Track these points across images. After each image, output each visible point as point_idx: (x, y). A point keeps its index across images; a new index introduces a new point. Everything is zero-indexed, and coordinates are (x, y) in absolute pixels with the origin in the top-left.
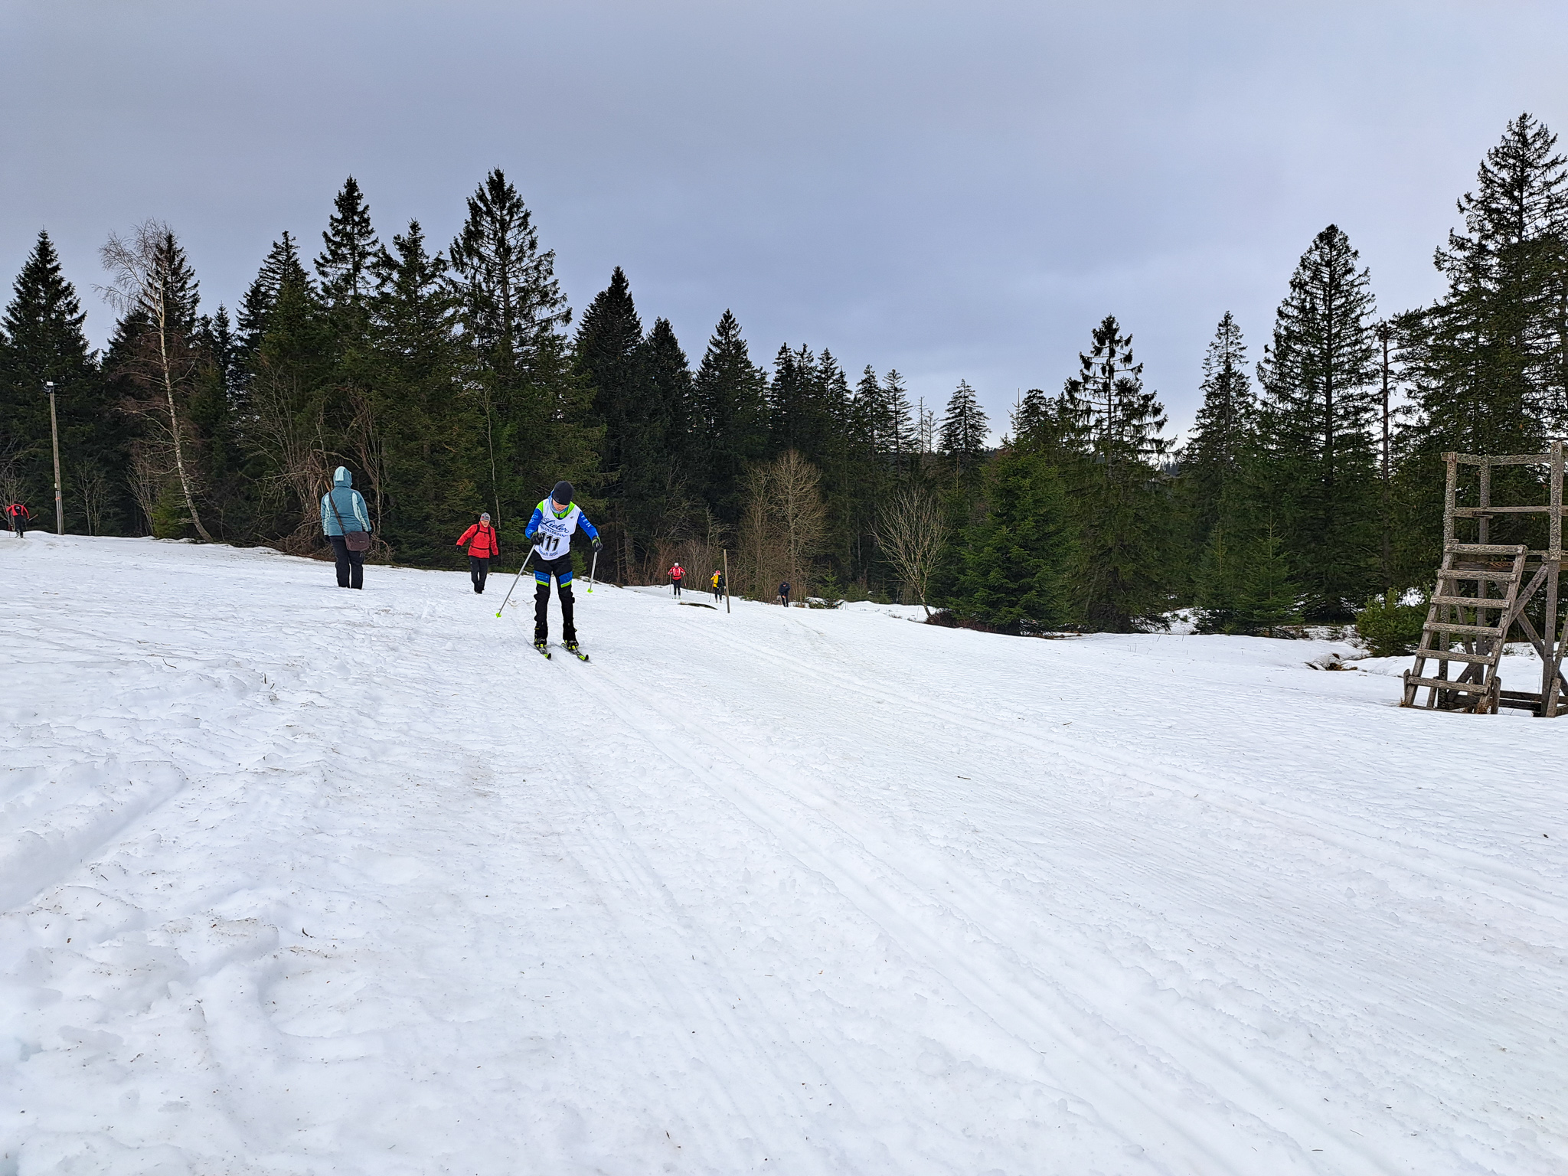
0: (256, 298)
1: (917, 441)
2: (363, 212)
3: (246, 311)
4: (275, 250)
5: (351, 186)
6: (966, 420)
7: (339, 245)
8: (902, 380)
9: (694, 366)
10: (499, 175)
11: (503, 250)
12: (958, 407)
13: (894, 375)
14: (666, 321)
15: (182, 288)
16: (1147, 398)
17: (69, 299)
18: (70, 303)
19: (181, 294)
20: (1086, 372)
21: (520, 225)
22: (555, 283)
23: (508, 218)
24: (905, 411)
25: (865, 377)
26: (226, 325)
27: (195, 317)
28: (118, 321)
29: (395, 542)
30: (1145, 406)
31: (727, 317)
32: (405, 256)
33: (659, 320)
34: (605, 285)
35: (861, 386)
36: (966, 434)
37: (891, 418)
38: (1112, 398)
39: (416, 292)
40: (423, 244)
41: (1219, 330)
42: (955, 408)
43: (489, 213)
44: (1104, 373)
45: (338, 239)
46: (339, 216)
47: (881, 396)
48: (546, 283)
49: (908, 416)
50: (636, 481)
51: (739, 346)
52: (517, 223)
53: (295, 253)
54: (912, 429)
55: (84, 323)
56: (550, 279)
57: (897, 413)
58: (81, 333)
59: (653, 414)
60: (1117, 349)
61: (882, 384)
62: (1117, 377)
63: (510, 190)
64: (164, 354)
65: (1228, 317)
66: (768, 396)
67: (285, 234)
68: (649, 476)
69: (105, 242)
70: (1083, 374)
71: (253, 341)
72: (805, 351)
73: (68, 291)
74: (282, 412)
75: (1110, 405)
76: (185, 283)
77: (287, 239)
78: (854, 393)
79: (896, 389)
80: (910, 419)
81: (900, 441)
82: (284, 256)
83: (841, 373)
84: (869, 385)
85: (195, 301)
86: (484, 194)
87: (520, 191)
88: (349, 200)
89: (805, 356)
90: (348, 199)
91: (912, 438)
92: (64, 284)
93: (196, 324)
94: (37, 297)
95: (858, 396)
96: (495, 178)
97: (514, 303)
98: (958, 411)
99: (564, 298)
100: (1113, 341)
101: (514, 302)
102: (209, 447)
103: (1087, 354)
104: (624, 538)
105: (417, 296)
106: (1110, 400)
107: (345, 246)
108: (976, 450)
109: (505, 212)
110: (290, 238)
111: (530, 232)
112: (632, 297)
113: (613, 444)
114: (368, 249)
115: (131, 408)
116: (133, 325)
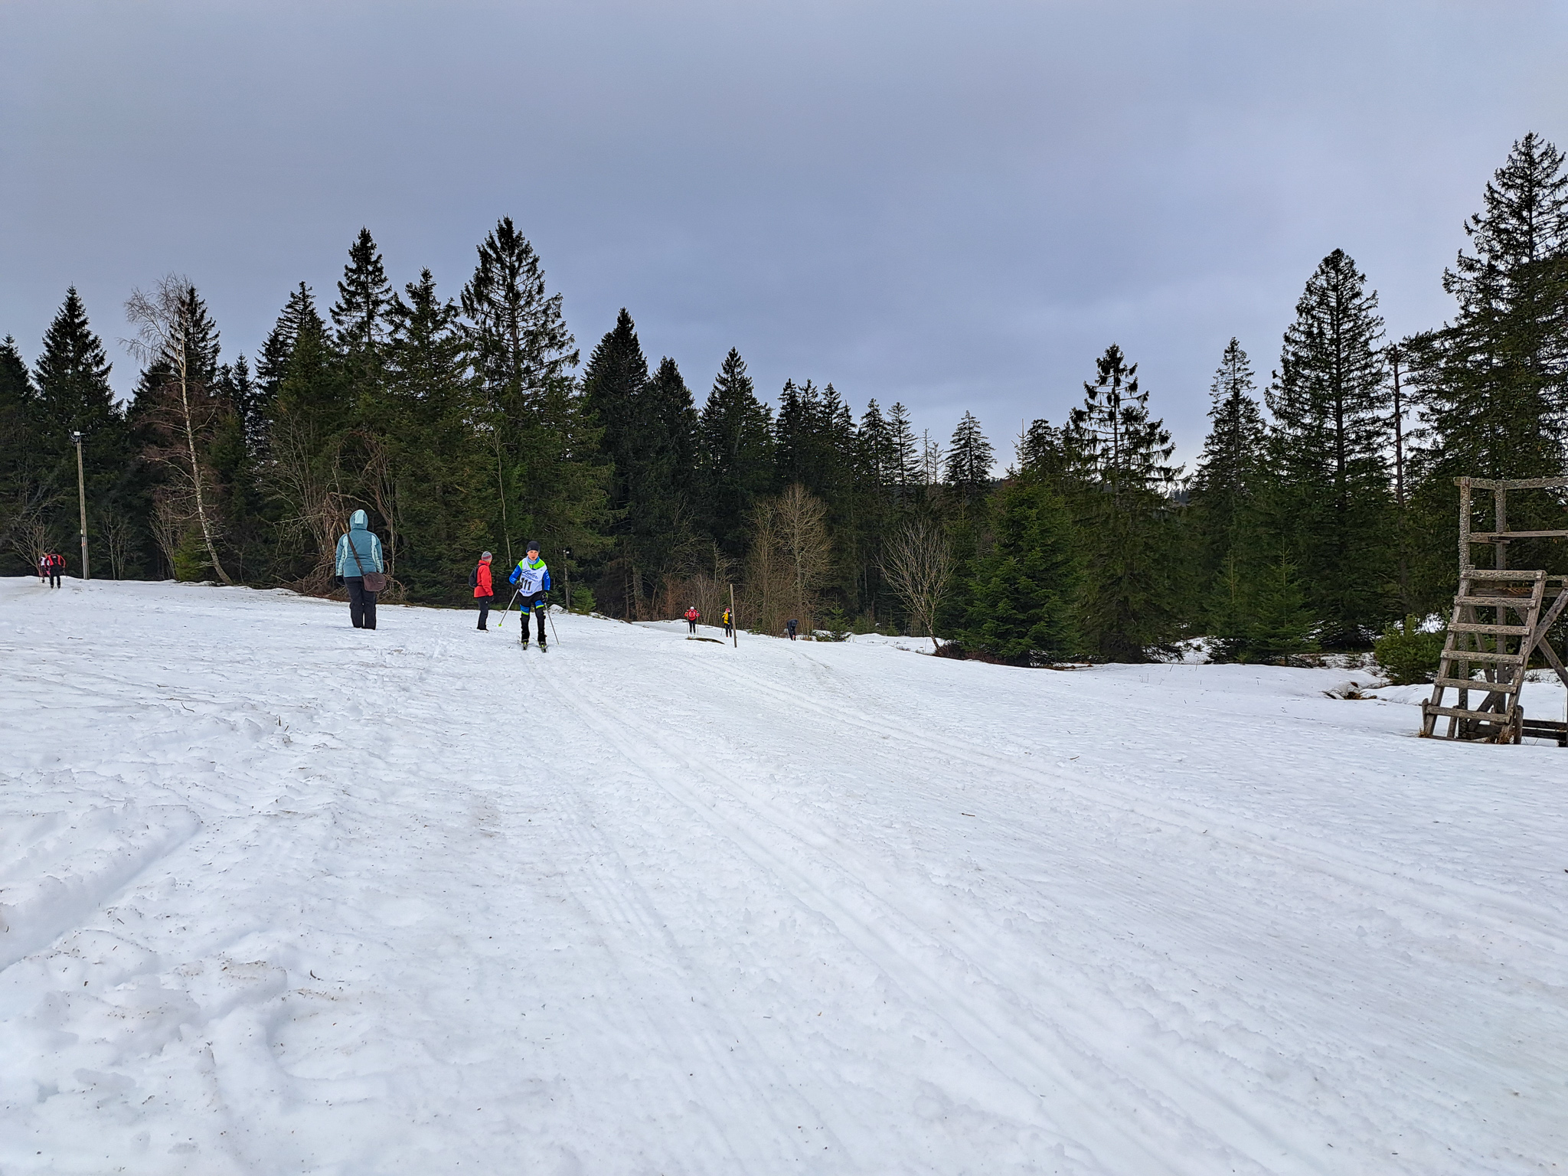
0: (274, 347)
1: (922, 473)
2: (376, 262)
3: (264, 360)
4: (292, 300)
5: (365, 237)
6: (971, 451)
7: (354, 294)
8: (906, 413)
9: (700, 403)
10: (508, 223)
11: (513, 295)
12: (963, 439)
13: (898, 408)
14: (671, 360)
15: (203, 339)
16: (1153, 426)
17: (96, 351)
18: (97, 355)
19: (202, 345)
20: (1091, 401)
21: (528, 271)
22: (562, 325)
23: (517, 264)
24: (910, 443)
25: (869, 410)
26: (246, 374)
27: (216, 366)
28: (142, 371)
29: (408, 581)
30: (1152, 434)
31: (733, 355)
32: (417, 303)
33: (664, 359)
34: (612, 326)
35: (865, 420)
36: (971, 465)
37: (896, 451)
38: (1118, 426)
39: (428, 338)
40: (435, 292)
41: (1226, 356)
42: (960, 440)
43: (499, 260)
44: (1110, 401)
45: (352, 288)
46: (354, 266)
47: (885, 429)
48: (554, 326)
49: (913, 448)
50: (643, 517)
51: (744, 383)
52: (526, 268)
53: (311, 303)
54: (917, 462)
55: (110, 374)
56: (558, 322)
57: (902, 445)
58: (107, 384)
59: (662, 450)
60: (1122, 378)
61: (886, 417)
62: (1123, 405)
63: (519, 237)
64: (185, 402)
65: (1234, 343)
66: (773, 431)
67: (302, 284)
68: (657, 511)
69: (129, 296)
70: (1088, 404)
71: (272, 388)
72: (809, 386)
73: (95, 344)
74: (299, 456)
75: (1116, 434)
76: (206, 333)
77: (304, 289)
78: (859, 426)
79: (901, 422)
80: (915, 451)
81: (906, 473)
82: (301, 306)
83: (846, 407)
84: (873, 419)
85: (216, 351)
86: (493, 242)
87: (527, 238)
88: (363, 251)
89: (809, 392)
90: (361, 249)
91: (917, 470)
92: (91, 338)
93: (217, 373)
94: (65, 350)
95: (863, 430)
96: (504, 226)
97: (523, 346)
98: (963, 442)
99: (572, 339)
100: (1118, 371)
101: (523, 344)
102: (229, 492)
103: (1091, 384)
104: (632, 573)
105: (429, 342)
106: (1116, 429)
107: (359, 294)
108: (982, 481)
109: (514, 258)
110: (306, 288)
111: (539, 277)
112: (638, 338)
113: (621, 481)
114: (381, 297)
115: (153, 455)
116: (157, 376)
